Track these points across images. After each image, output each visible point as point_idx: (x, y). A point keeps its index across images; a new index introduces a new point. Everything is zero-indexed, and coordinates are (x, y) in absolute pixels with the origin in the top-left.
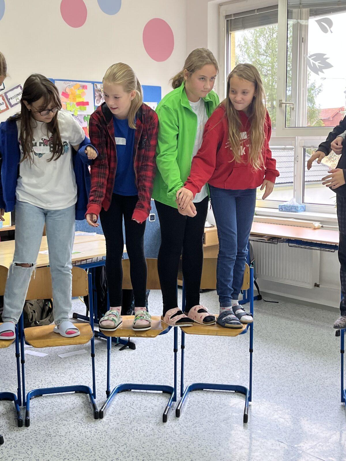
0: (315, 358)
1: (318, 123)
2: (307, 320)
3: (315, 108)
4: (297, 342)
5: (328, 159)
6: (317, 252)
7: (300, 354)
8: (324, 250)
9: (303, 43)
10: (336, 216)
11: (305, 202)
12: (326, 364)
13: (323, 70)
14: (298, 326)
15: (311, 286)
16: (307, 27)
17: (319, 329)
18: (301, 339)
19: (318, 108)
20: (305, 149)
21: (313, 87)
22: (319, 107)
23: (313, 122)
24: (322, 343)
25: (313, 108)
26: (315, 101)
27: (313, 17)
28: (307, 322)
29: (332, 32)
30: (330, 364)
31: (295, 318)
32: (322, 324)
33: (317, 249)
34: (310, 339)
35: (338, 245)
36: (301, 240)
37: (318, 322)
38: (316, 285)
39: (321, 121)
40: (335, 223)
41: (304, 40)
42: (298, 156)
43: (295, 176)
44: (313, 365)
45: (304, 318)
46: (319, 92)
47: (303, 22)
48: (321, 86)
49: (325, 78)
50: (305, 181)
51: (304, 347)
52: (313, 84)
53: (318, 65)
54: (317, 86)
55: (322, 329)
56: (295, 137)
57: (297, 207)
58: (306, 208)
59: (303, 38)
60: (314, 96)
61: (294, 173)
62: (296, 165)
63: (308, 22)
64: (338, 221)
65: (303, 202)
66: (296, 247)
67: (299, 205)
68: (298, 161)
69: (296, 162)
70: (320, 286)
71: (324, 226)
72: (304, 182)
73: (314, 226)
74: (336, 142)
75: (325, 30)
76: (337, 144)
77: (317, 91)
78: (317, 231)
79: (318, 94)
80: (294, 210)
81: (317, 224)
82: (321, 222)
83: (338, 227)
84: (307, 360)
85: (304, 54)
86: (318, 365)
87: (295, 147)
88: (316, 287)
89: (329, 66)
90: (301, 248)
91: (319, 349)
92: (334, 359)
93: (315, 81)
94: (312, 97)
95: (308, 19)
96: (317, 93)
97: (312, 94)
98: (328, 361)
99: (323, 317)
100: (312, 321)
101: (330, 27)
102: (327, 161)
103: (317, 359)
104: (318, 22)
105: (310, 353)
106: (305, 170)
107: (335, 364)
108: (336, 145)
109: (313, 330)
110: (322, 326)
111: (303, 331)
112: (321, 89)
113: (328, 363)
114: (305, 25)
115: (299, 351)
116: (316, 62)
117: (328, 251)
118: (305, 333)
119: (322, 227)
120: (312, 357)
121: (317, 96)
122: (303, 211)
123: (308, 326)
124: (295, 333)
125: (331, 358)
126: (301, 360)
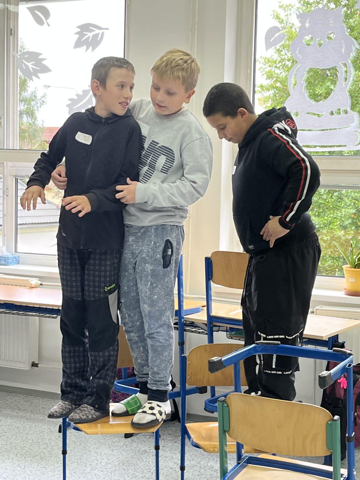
0: (30, 466)
1: (41, 145)
2: (21, 414)
3: (37, 126)
4: (5, 446)
5: (54, 194)
6: (34, 319)
7: (10, 462)
8: (43, 316)
9: (11, 36)
10: (57, 270)
11: (18, 251)
12: (45, 472)
13: (39, 75)
14: (8, 423)
15: (26, 367)
16: (16, 15)
17: (37, 425)
18: (11, 440)
19: (40, 125)
20: (17, 179)
21: (33, 97)
22: (42, 125)
23: (34, 144)
24: (40, 444)
25: (35, 125)
26: (37, 116)
27: (25, 3)
28: (21, 416)
29: (49, 25)
30: (50, 471)
31: (5, 412)
32: (41, 418)
33: (33, 315)
34: (24, 439)
35: (61, 308)
36: (13, 303)
37: (36, 416)
38: (34, 365)
39: (45, 143)
40: (57, 278)
41: (13, 32)
42: (7, 189)
43: (4, 215)
44: (26, 475)
45: (17, 411)
46: (41, 104)
47: (11, 8)
48: (44, 96)
49: (49, 87)
50: (18, 223)
51: (16, 452)
52: (34, 93)
53: (31, 67)
54: (39, 97)
55: (40, 425)
56: (4, 163)
57: (8, 258)
58: (20, 259)
59: (11, 29)
60: (35, 109)
61: (3, 212)
62: (5, 200)
63: (18, 9)
64: (59, 277)
65: (16, 251)
66: (6, 313)
67: (10, 256)
68: (8, 196)
69: (5, 197)
70: (39, 365)
71: (43, 283)
72: (17, 225)
73: (30, 283)
74: (59, 173)
75: (40, 22)
76: (60, 176)
77: (39, 102)
78: (34, 290)
79: (40, 107)
80: (3, 262)
81: (34, 282)
82: (40, 278)
83: (60, 284)
84: (18, 469)
85: (14, 50)
86: (34, 475)
87: (4, 176)
88: (33, 367)
89: (46, 70)
90: (13, 314)
91: (36, 453)
92: (56, 464)
93: (36, 90)
94: (33, 110)
95: (18, 5)
96: (39, 105)
97: (33, 107)
98: (47, 467)
99: (43, 408)
100: (28, 414)
101: (46, 19)
102: (53, 197)
103: (33, 466)
104: (31, 10)
105: (23, 458)
106: (19, 209)
107: (57, 471)
108: (58, 177)
109: (28, 426)
110: (41, 421)
111: (16, 429)
112: (45, 101)
113: (47, 471)
114: (15, 13)
115: (8, 459)
116: (29, 62)
117: (49, 317)
118: (18, 432)
119: (41, 285)
120: (27, 463)
121: (39, 109)
122: (16, 264)
123: (22, 422)
124: (4, 434)
125: (52, 463)
126: (10, 470)
